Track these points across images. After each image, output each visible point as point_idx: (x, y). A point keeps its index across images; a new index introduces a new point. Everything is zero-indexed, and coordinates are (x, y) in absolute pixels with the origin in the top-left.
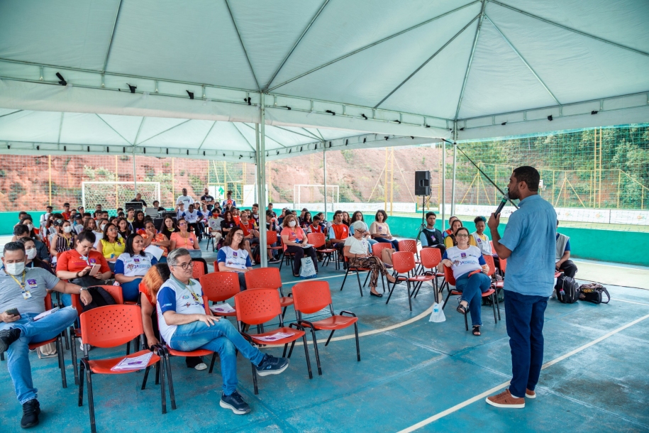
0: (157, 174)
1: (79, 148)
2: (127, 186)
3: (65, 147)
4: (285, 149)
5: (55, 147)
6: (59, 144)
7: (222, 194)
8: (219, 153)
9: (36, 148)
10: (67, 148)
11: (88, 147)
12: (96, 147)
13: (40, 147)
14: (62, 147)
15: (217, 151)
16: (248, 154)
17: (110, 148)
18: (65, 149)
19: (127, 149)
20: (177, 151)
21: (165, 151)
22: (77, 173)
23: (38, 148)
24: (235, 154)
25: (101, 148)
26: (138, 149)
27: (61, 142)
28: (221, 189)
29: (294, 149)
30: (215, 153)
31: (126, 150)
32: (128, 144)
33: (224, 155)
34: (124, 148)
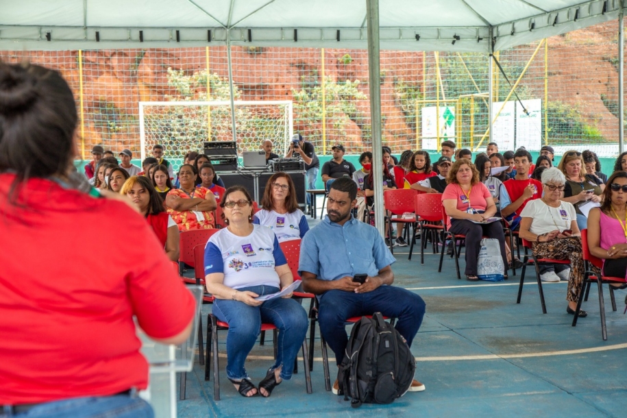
0: (324, 83)
1: (123, 34)
2: (257, 110)
3: (97, 34)
4: (545, 18)
5: (79, 34)
6: (86, 28)
7: (449, 123)
8: (405, 34)
9: (44, 36)
10: (102, 36)
11: (141, 33)
12: (156, 31)
13: (53, 36)
14: (92, 35)
15: (400, 29)
16: (474, 32)
17: (182, 33)
18: (98, 38)
19: (216, 34)
20: (317, 34)
21: (290, 34)
22: (157, 84)
23: (49, 37)
24: (443, 34)
25: (166, 35)
26: (237, 34)
27: (89, 23)
28: (448, 112)
29: (563, 16)
30: (396, 34)
31: (213, 36)
32: (217, 24)
33: (417, 37)
34: (209, 32)
